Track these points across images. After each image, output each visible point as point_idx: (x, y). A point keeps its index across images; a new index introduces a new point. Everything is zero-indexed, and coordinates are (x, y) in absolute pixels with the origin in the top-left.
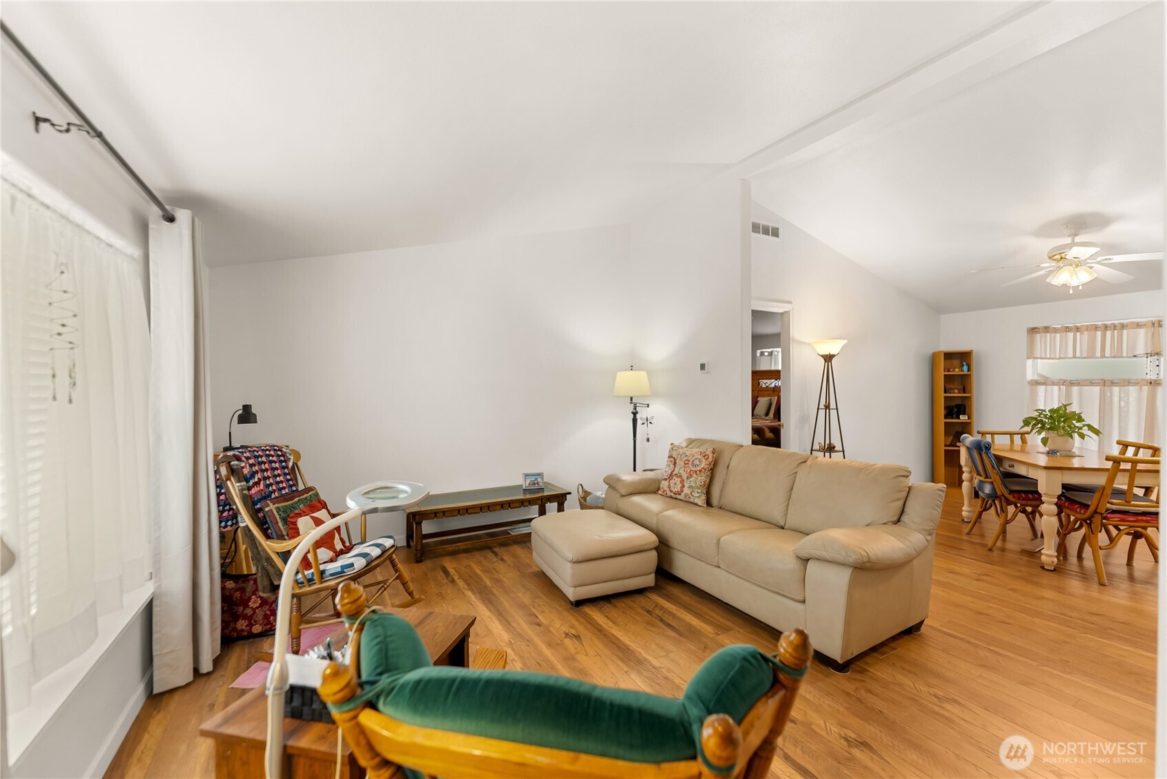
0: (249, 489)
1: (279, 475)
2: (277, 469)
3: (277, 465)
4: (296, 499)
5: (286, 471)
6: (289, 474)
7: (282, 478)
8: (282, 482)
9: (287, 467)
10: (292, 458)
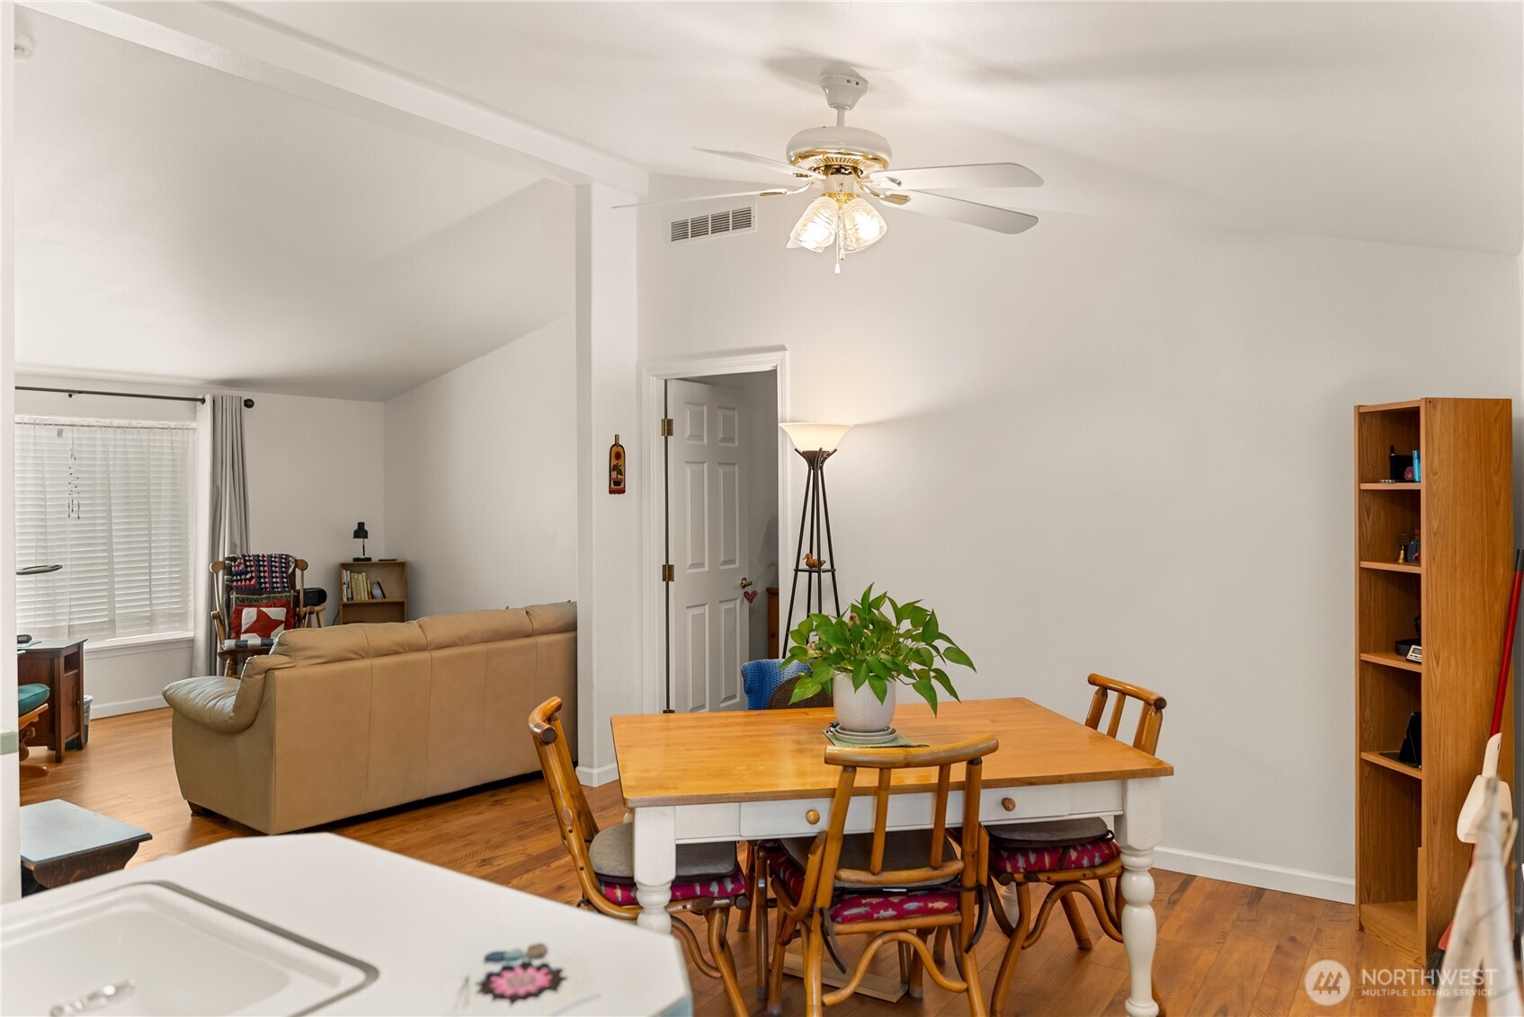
0: (233, 581)
1: (276, 577)
2: (276, 572)
3: (277, 569)
4: (264, 596)
5: (284, 575)
6: (286, 578)
7: (278, 580)
8: (277, 583)
9: (286, 572)
10: (293, 566)
